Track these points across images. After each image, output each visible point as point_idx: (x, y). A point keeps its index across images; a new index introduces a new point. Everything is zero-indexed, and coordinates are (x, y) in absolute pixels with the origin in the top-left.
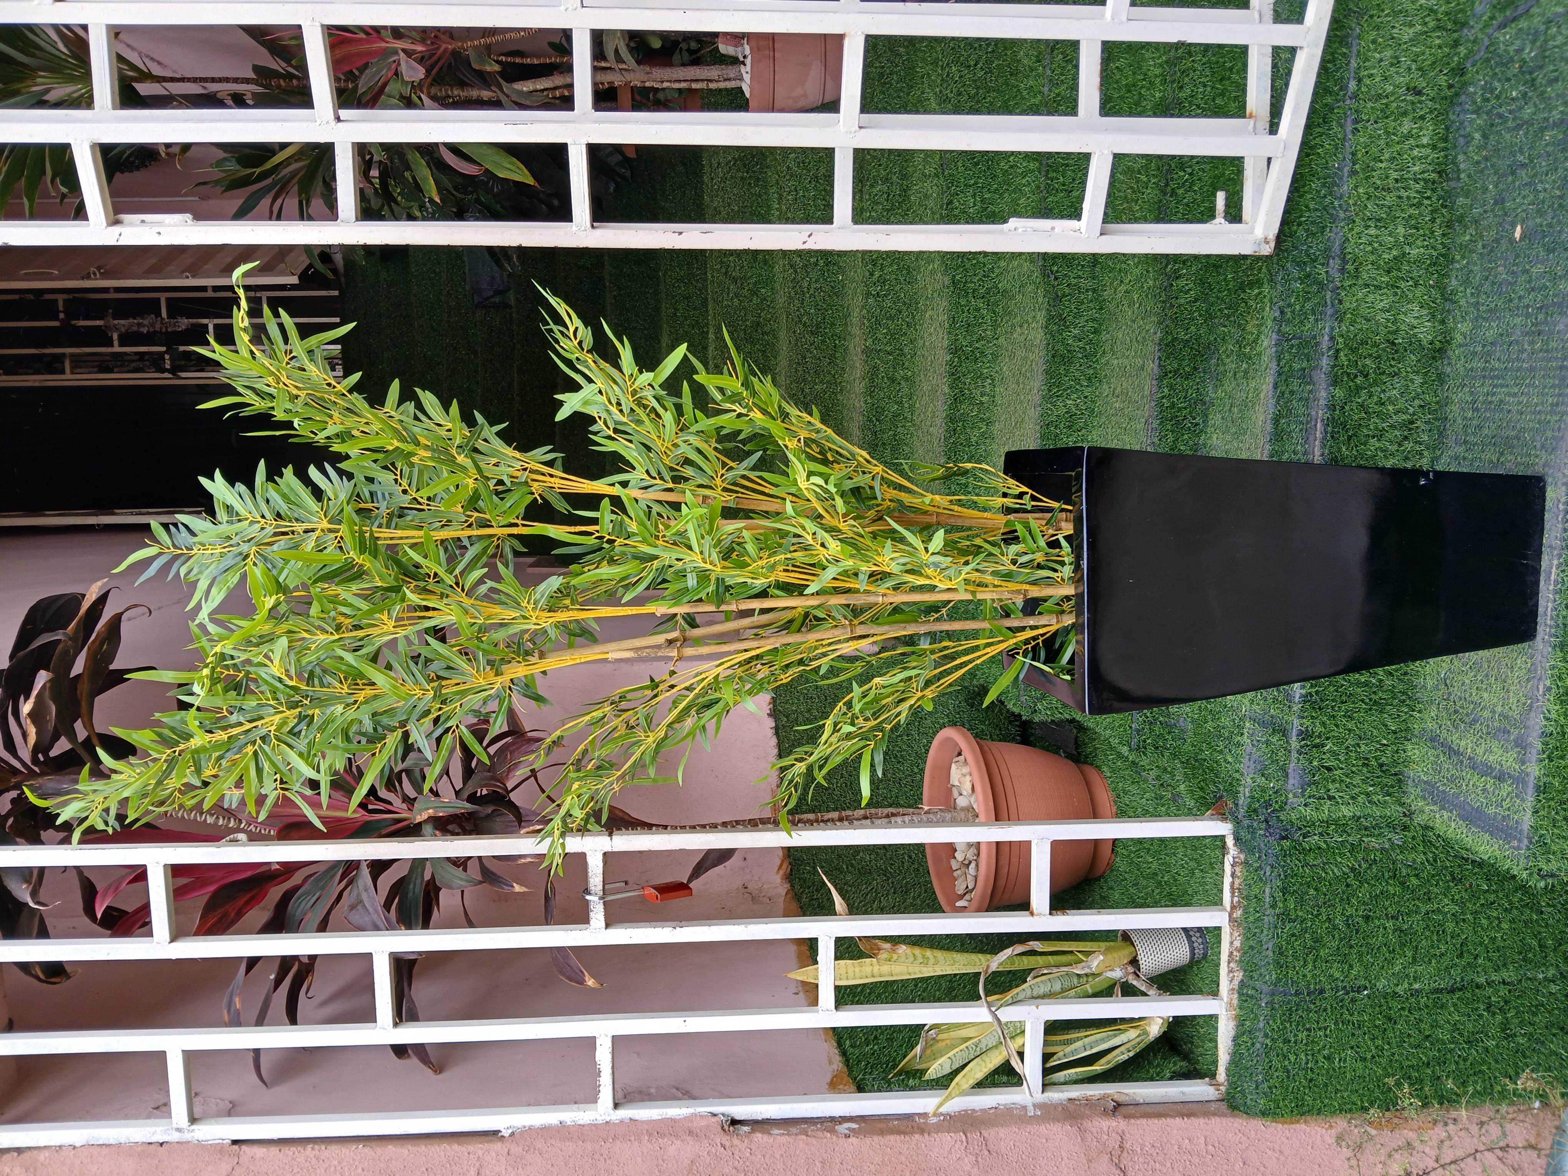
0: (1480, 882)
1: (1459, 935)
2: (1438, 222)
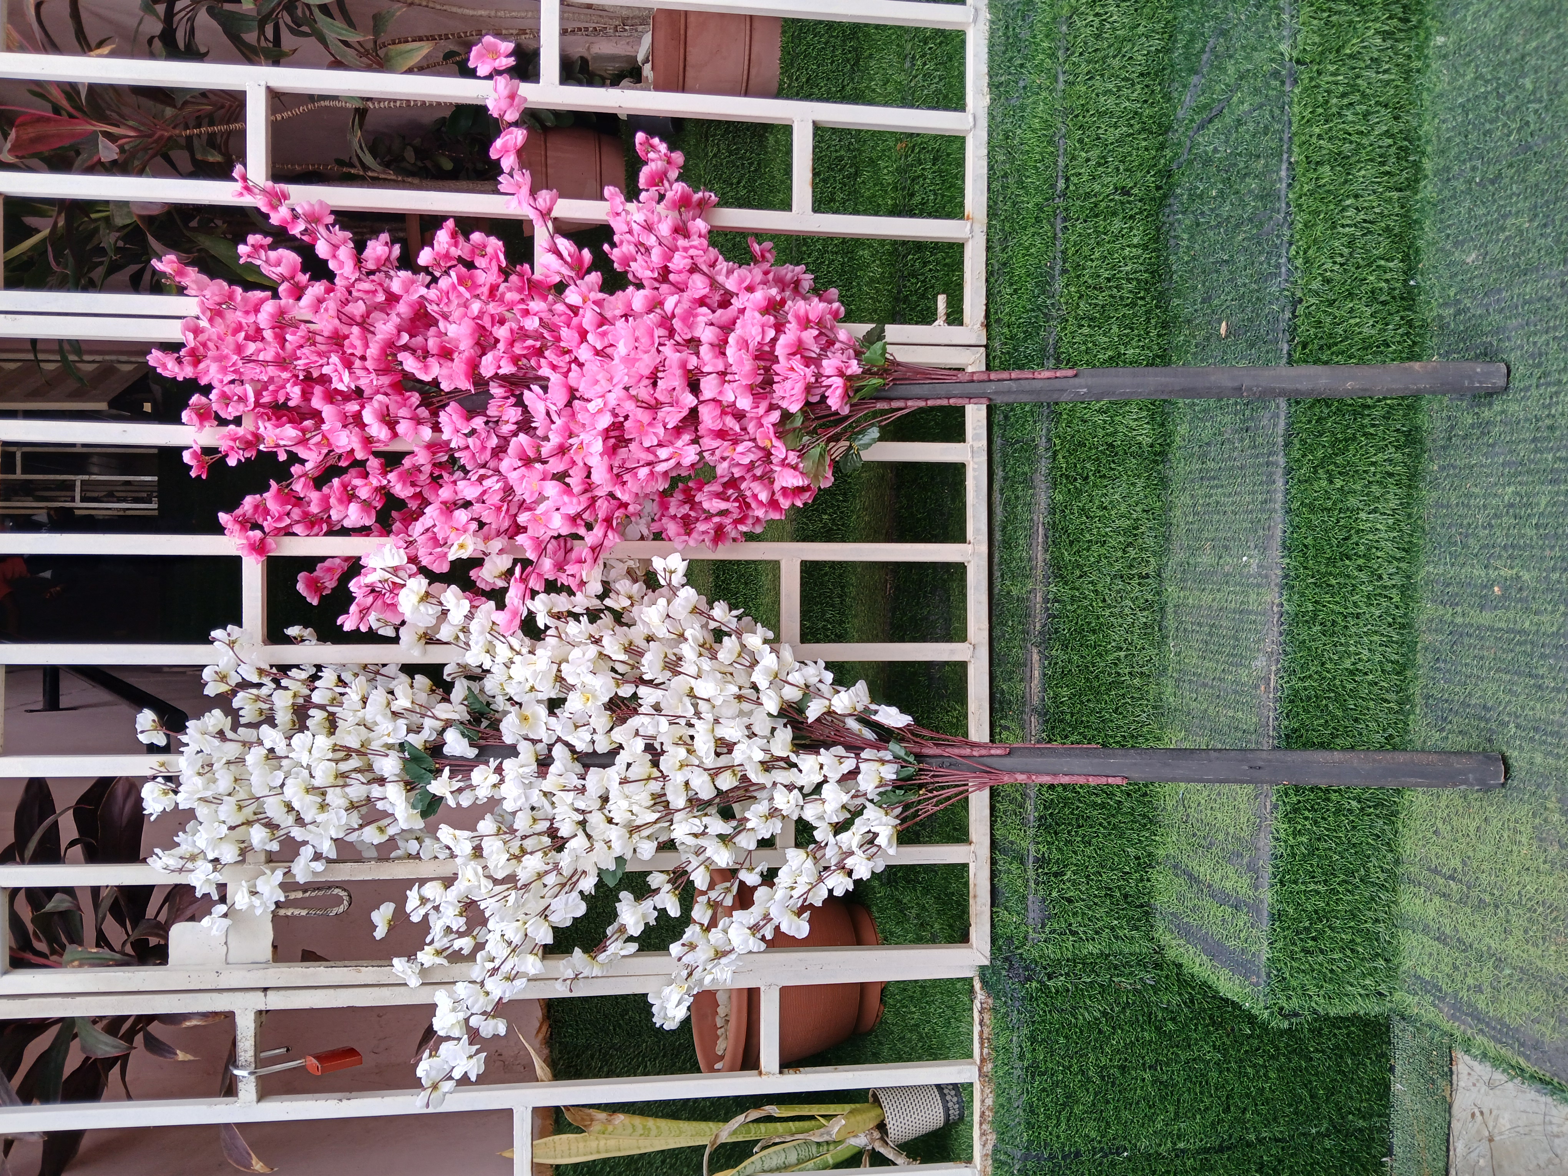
0: (1243, 1026)
1: (1223, 1087)
2: (1153, 322)
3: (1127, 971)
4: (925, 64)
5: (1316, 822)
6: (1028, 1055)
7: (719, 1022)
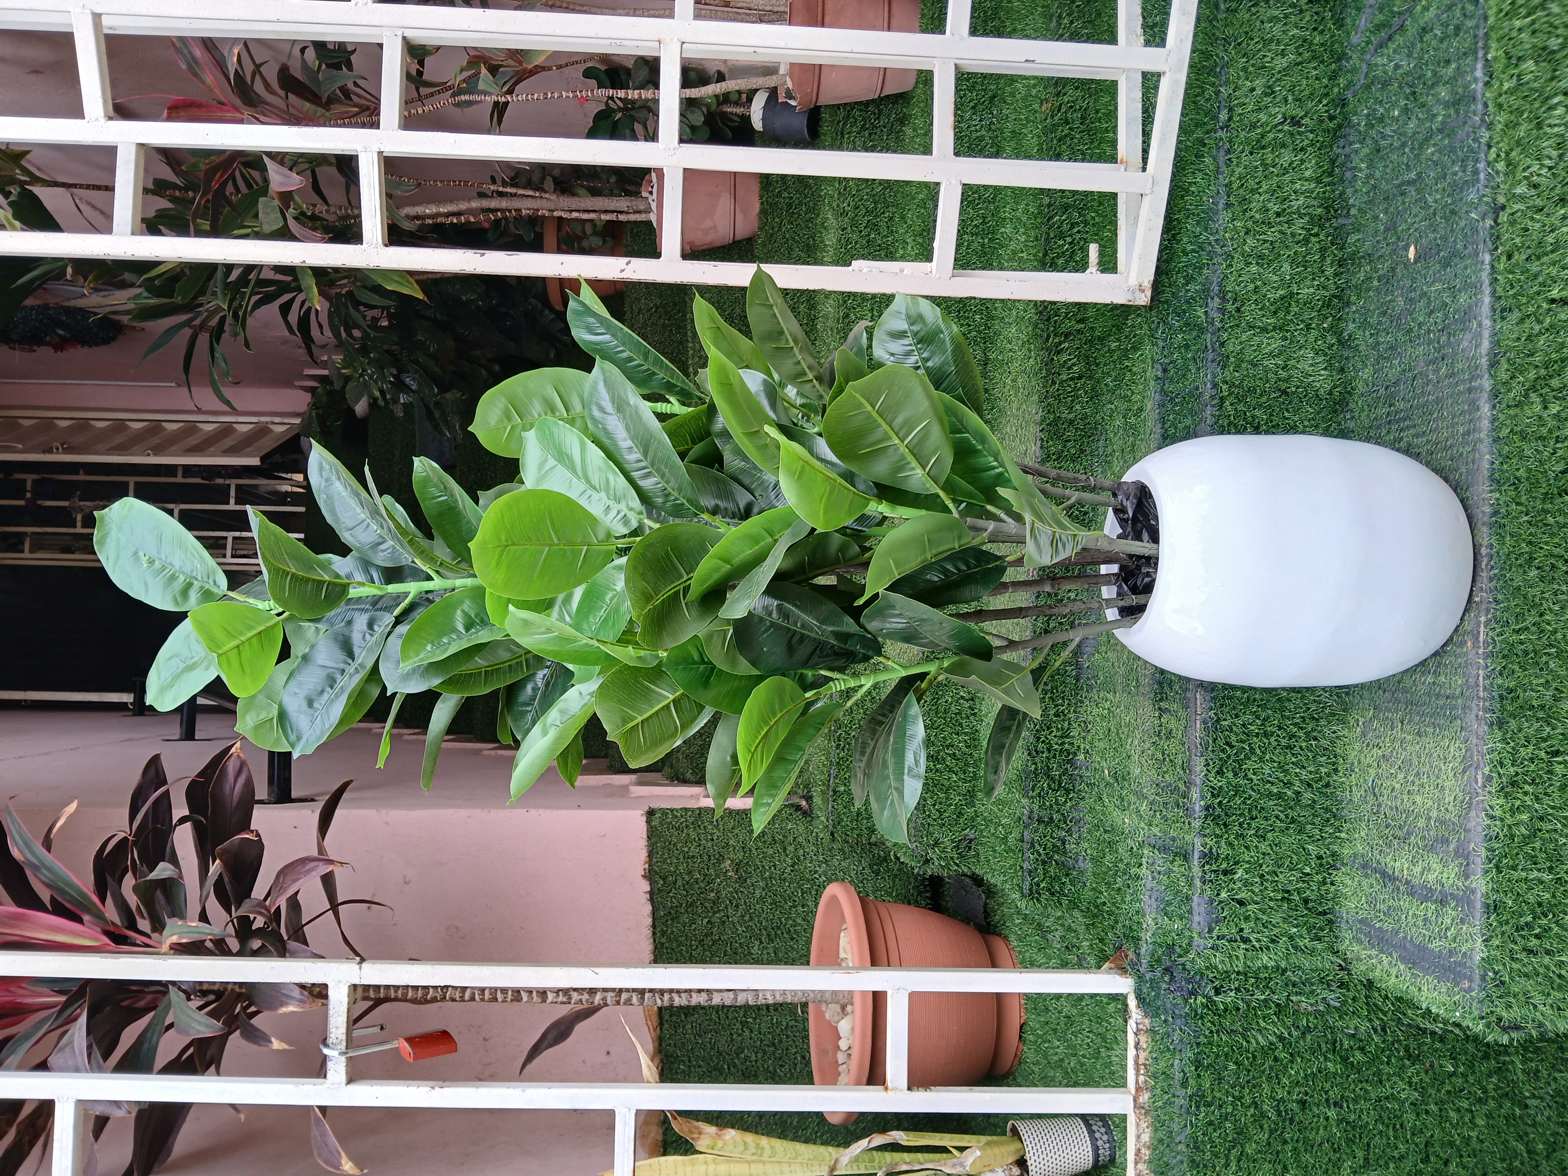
0: (1443, 1061)
2: (1329, 260)
4: (1072, 22)
5: (1537, 799)
6: (1192, 1082)
7: (841, 1057)
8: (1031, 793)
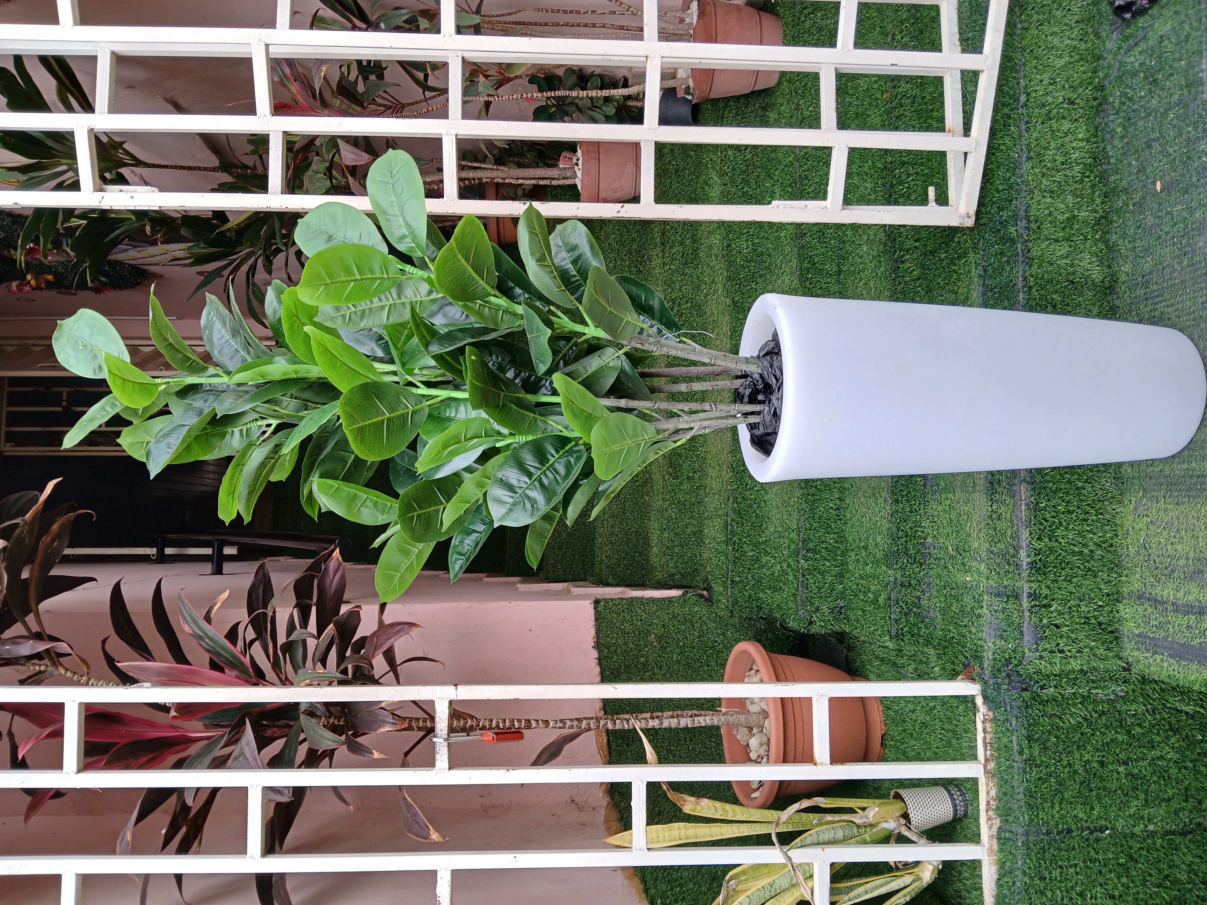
1: (1182, 781)
2: (1097, 193)
3: (1102, 684)
4: (902, 38)
6: (1026, 751)
8: (895, 566)
